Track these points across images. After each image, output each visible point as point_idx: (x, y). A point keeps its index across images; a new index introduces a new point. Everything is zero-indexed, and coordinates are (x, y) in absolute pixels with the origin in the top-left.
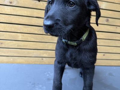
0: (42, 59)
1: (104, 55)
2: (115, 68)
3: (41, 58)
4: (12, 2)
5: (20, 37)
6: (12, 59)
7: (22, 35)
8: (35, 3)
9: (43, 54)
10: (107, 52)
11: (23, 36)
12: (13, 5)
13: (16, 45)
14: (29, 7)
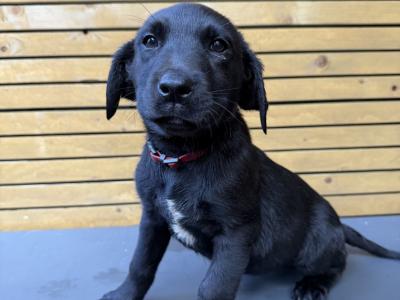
0: (119, 210)
1: (329, 181)
2: (366, 223)
3: (114, 208)
4: (7, 46)
5: (42, 147)
6: (26, 217)
7: (46, 141)
8: (75, 39)
9: (119, 194)
10: (340, 170)
11: (51, 143)
12: (11, 54)
13: (35, 174)
14: (57, 54)
